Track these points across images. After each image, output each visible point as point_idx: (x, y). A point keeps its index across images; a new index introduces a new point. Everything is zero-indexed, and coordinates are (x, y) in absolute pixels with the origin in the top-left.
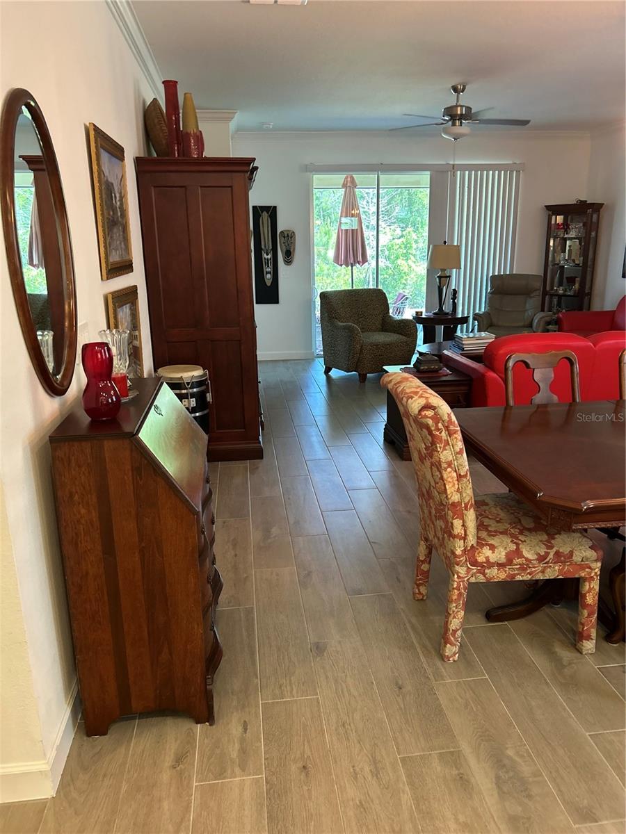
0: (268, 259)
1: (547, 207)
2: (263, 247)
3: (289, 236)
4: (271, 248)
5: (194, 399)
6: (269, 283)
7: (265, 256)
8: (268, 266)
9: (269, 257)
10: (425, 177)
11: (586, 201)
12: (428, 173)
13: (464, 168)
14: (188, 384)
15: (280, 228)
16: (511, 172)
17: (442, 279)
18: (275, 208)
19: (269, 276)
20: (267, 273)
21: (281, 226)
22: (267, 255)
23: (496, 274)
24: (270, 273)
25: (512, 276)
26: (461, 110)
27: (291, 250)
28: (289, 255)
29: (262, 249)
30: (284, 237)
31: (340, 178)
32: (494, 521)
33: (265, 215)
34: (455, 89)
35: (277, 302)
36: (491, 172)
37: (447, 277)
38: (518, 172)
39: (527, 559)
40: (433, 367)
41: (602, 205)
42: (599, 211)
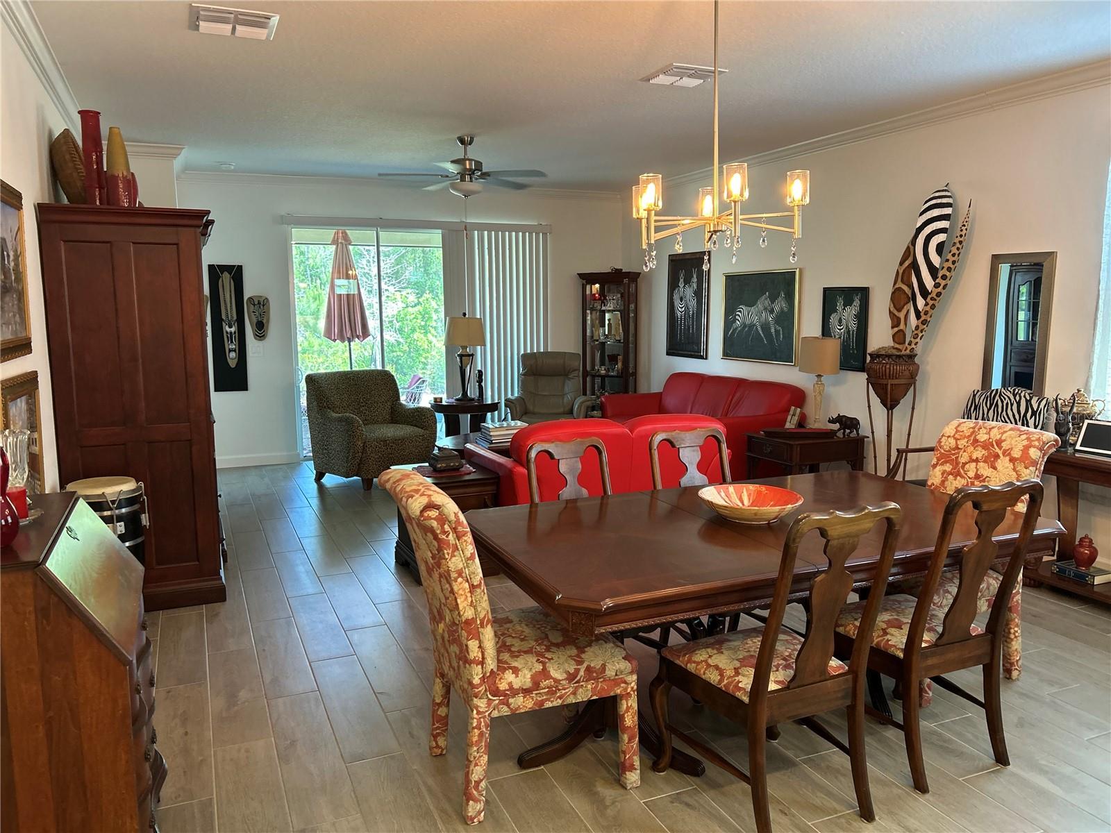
0: (231, 333)
1: (581, 276)
2: (224, 317)
3: (261, 304)
4: (235, 318)
5: (122, 523)
6: (233, 364)
7: (228, 330)
8: (232, 342)
9: (233, 330)
10: (436, 237)
11: (622, 270)
12: (440, 231)
13: (481, 227)
14: (113, 502)
15: (248, 293)
16: (537, 234)
17: (463, 358)
18: (240, 268)
19: (233, 355)
20: (230, 351)
21: (250, 289)
22: (230, 327)
23: (529, 351)
24: (235, 351)
25: (546, 354)
26: (470, 164)
27: (264, 322)
28: (261, 329)
29: (223, 320)
30: (254, 305)
31: (329, 233)
32: (518, 640)
33: (226, 277)
34: (462, 141)
35: (246, 389)
36: (514, 233)
37: (469, 355)
38: (545, 234)
39: (556, 681)
40: (452, 464)
41: (640, 273)
42: (637, 282)
